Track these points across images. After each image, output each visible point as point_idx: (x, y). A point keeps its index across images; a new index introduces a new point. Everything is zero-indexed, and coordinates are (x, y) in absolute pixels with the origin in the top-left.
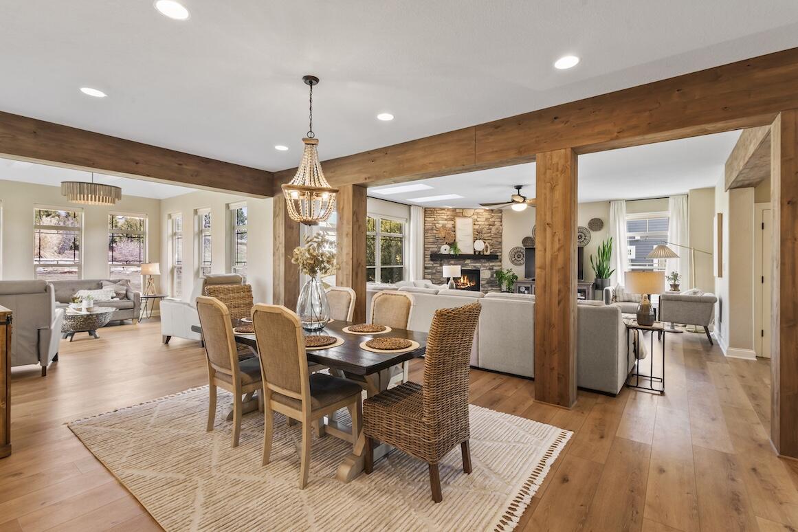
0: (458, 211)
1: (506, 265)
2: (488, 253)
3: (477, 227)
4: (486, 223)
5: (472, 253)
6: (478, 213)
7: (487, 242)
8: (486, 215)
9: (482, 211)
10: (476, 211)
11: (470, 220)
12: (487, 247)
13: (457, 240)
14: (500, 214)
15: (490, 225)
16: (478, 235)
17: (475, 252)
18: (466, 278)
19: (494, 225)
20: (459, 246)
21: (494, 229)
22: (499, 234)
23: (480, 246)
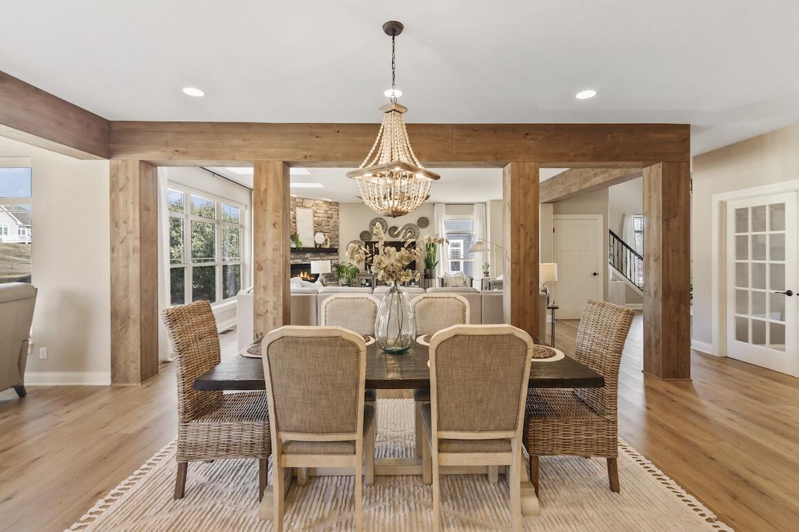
0: (297, 200)
1: (345, 257)
2: (328, 246)
3: (316, 219)
4: (325, 215)
5: (313, 246)
6: (317, 205)
7: (327, 234)
8: (325, 207)
9: (321, 202)
10: (316, 202)
11: (310, 212)
12: (326, 240)
13: (298, 233)
14: (337, 208)
15: (328, 218)
16: (318, 228)
17: (316, 245)
18: (306, 273)
19: (332, 218)
20: (300, 239)
21: (332, 221)
22: (336, 227)
23: (320, 239)
